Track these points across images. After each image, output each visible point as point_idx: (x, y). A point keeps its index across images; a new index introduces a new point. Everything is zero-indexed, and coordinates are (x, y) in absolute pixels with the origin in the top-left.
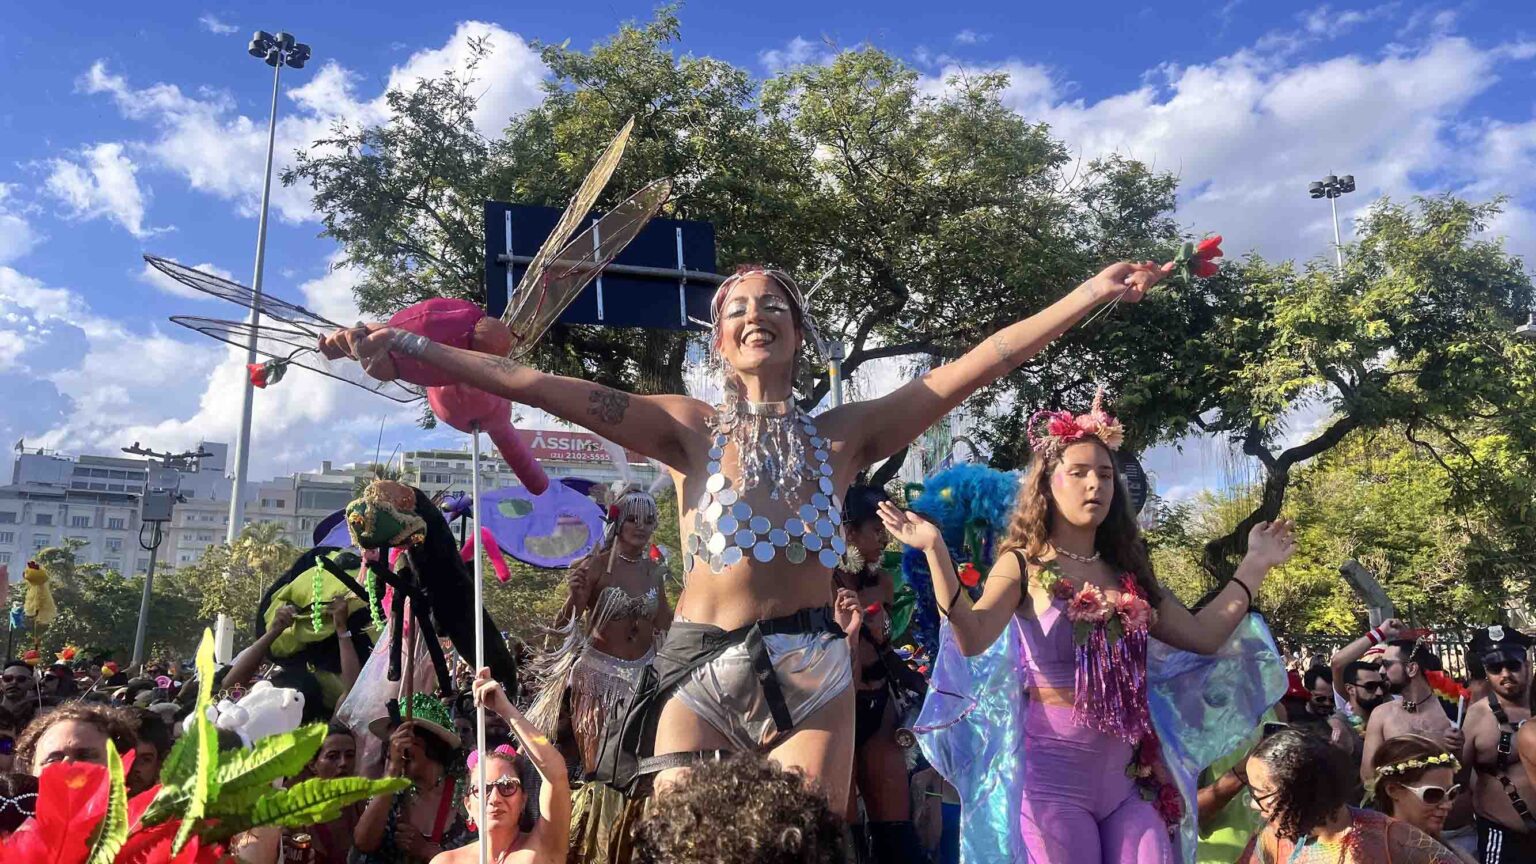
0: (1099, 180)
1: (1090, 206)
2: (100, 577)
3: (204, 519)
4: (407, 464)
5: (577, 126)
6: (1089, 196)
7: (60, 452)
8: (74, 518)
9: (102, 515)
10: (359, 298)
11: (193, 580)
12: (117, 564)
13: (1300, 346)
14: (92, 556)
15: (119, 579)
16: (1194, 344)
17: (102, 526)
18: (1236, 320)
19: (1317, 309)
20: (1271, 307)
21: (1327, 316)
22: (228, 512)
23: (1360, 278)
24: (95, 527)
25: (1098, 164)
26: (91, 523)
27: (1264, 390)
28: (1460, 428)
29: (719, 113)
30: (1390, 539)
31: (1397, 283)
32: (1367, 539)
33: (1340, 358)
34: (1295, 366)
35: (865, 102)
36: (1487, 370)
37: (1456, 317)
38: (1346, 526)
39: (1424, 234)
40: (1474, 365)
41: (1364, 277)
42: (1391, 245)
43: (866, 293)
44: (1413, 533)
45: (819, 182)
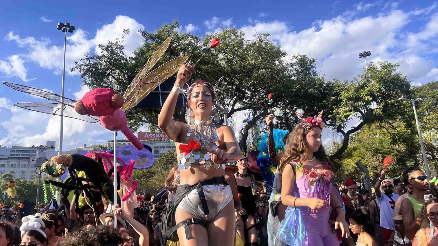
0: (295, 60)
1: (293, 68)
2: (20, 181)
4: (109, 144)
6: (292, 65)
7: (6, 146)
8: (11, 165)
9: (20, 163)
12: (25, 177)
13: (348, 104)
14: (17, 176)
15: (25, 182)
16: (321, 104)
17: (20, 167)
18: (332, 97)
19: (352, 94)
20: (341, 93)
21: (355, 95)
23: (365, 84)
24: (18, 167)
25: (295, 56)
26: (16, 166)
27: (340, 116)
28: (393, 122)
29: (191, 47)
30: (383, 151)
31: (374, 85)
32: (376, 152)
33: (360, 106)
34: (347, 109)
35: (231, 42)
36: (399, 107)
37: (391, 93)
38: (370, 148)
39: (381, 72)
40: (395, 106)
41: (366, 84)
42: (372, 75)
43: (234, 93)
44: (389, 150)
45: (220, 63)
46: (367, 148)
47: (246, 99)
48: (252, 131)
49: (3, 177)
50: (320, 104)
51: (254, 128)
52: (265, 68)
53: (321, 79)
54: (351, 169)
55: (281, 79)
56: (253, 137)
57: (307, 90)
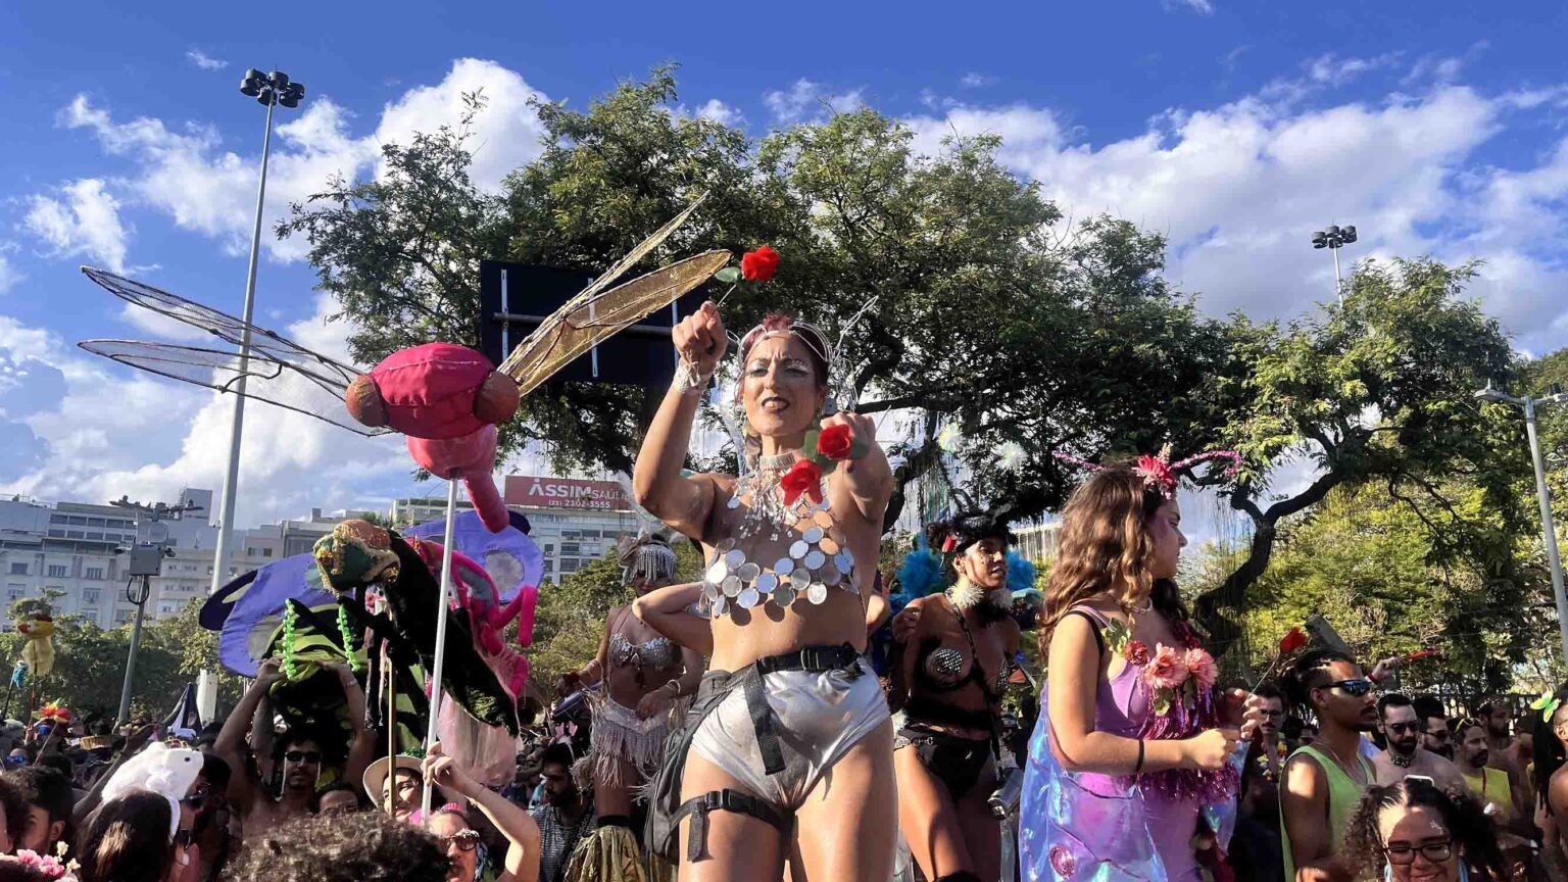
0: (1090, 238)
1: (1080, 264)
2: (77, 629)
3: (188, 568)
4: (400, 512)
5: (574, 184)
6: (1079, 254)
7: (36, 498)
8: (51, 567)
9: (80, 563)
10: (353, 349)
11: (175, 633)
12: (95, 615)
13: (1280, 405)
14: (67, 609)
15: (96, 631)
16: (1180, 402)
17: (79, 575)
18: (1221, 378)
19: (1297, 369)
20: (1254, 366)
21: (1305, 376)
22: (213, 561)
23: (1342, 338)
24: (73, 576)
25: (1089, 223)
26: (68, 573)
27: (1247, 447)
28: (1441, 483)
29: (716, 171)
30: (1388, 589)
31: (1378, 343)
32: (1365, 590)
33: (1320, 416)
34: (1276, 424)
35: (860, 161)
36: (1464, 427)
37: (1435, 376)
38: (1344, 576)
39: (1403, 295)
40: (1452, 423)
41: (1347, 336)
42: (1371, 305)
43: (862, 347)
44: (1411, 584)
45: (817, 237)
46: (1333, 573)
47: (903, 372)
48: (921, 489)
49: (19, 610)
50: (1174, 400)
51: (926, 476)
52: (980, 260)
53: (1180, 308)
54: (1270, 647)
55: (1038, 303)
56: (921, 509)
57: (1129, 349)
